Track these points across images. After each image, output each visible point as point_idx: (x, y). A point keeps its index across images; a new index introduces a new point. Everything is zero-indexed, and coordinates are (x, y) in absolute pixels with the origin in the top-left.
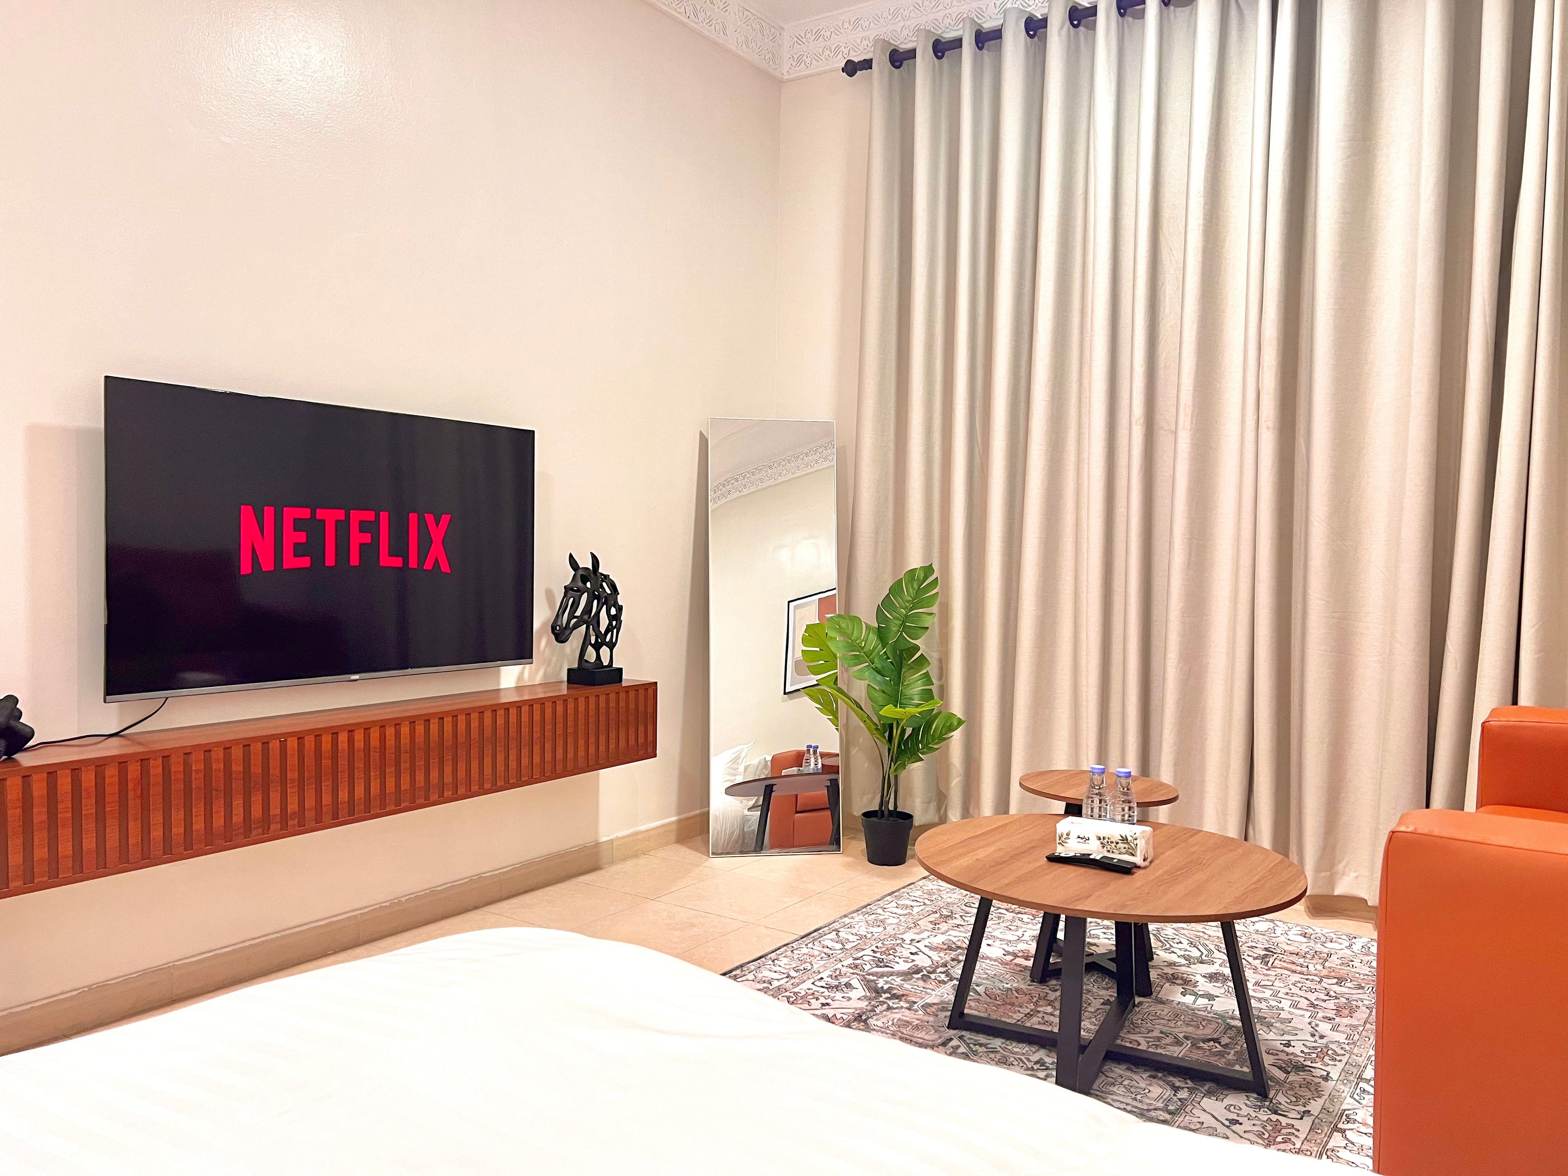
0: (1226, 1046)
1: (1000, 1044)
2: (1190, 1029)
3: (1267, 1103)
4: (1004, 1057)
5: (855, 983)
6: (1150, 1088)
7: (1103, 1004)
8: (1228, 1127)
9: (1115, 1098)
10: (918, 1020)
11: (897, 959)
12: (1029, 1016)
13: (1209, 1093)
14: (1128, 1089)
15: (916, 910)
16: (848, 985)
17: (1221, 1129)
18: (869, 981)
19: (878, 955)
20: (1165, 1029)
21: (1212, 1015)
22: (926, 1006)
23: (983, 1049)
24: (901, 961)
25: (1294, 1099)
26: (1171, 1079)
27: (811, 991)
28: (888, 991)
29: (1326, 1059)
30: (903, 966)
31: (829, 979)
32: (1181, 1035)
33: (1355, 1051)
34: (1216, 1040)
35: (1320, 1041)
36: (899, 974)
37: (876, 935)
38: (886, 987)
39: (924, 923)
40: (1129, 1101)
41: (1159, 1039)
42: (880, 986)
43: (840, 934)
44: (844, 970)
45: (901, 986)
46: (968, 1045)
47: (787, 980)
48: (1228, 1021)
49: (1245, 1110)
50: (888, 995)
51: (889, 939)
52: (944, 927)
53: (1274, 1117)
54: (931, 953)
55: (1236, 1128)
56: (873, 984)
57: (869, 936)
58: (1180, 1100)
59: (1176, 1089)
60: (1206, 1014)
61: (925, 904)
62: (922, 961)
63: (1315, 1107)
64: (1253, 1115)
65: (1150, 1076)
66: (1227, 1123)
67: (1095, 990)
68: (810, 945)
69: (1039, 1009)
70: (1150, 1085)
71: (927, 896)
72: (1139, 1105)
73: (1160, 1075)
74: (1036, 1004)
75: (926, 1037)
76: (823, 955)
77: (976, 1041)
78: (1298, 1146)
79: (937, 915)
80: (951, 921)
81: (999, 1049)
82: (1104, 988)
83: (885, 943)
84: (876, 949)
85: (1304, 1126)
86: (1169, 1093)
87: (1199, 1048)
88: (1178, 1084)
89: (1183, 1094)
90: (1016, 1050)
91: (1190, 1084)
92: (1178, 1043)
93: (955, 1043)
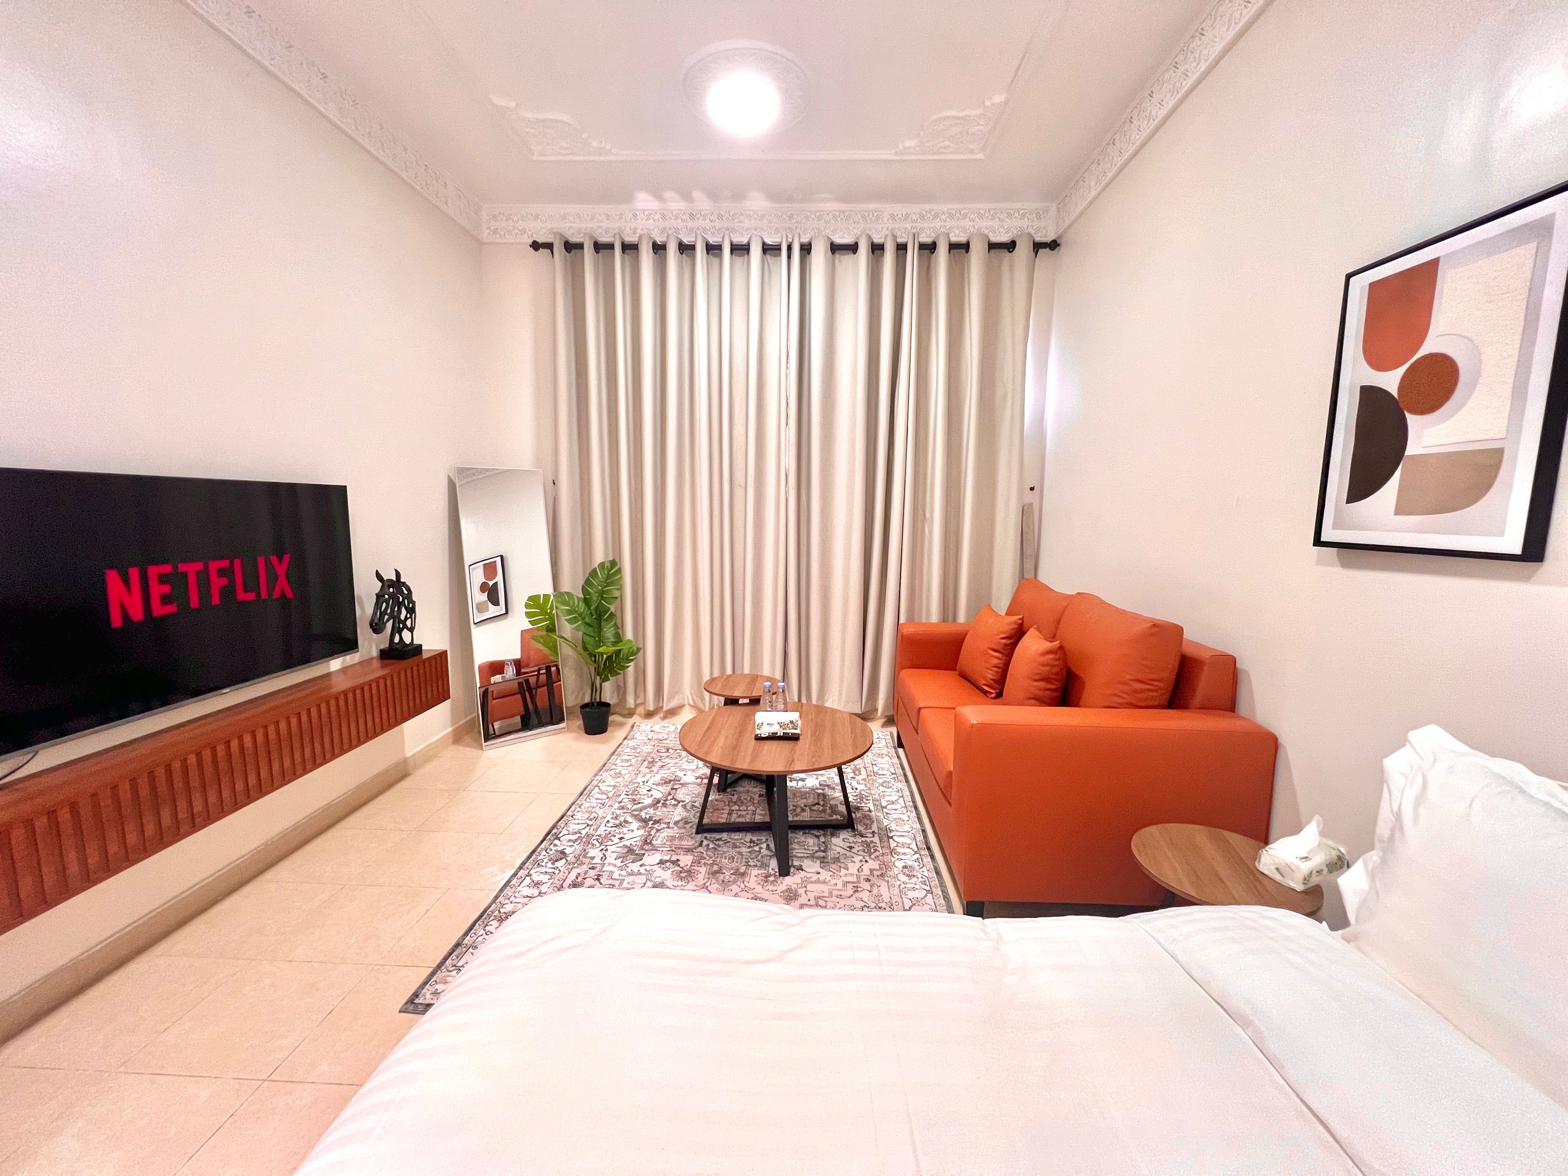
0: (823, 806)
1: (726, 836)
2: (804, 801)
3: (856, 832)
4: (734, 844)
5: (629, 819)
6: (807, 840)
7: (759, 797)
8: (850, 851)
9: (797, 851)
10: (677, 833)
11: (643, 797)
12: (730, 814)
13: (832, 835)
14: (798, 843)
15: (634, 761)
16: (626, 822)
17: (848, 854)
18: (636, 816)
19: (630, 797)
20: (794, 804)
21: (807, 790)
22: (676, 823)
23: (721, 843)
24: (645, 797)
25: (865, 826)
26: (813, 832)
27: (607, 832)
28: (650, 819)
29: (864, 800)
30: (648, 801)
31: (613, 821)
32: (802, 805)
33: (873, 792)
34: (818, 804)
35: (856, 791)
36: (650, 806)
37: (621, 783)
38: (648, 817)
39: (643, 769)
40: (804, 851)
41: (795, 810)
42: (644, 817)
43: (601, 788)
44: (618, 812)
45: (655, 814)
46: (712, 841)
47: (588, 828)
48: (816, 791)
49: (851, 839)
50: (651, 822)
51: (631, 784)
52: (655, 769)
53: (864, 839)
54: (659, 788)
55: (853, 850)
56: (640, 817)
57: (618, 785)
58: (823, 842)
59: (818, 837)
60: (805, 790)
61: (636, 757)
62: (658, 795)
63: (875, 828)
64: (855, 840)
65: (803, 833)
66: (848, 849)
67: (751, 789)
68: (588, 800)
69: (732, 808)
70: (806, 838)
71: (634, 751)
72: (808, 852)
73: (807, 831)
74: (729, 805)
75: (689, 843)
76: (600, 805)
77: (715, 838)
78: (881, 852)
79: (646, 762)
80: (656, 765)
81: (729, 840)
82: (754, 787)
83: (629, 787)
84: (626, 793)
85: (876, 839)
86: (816, 840)
87: (813, 810)
88: (817, 834)
89: (822, 839)
90: (736, 837)
91: (822, 832)
92: (803, 810)
93: (705, 842)
